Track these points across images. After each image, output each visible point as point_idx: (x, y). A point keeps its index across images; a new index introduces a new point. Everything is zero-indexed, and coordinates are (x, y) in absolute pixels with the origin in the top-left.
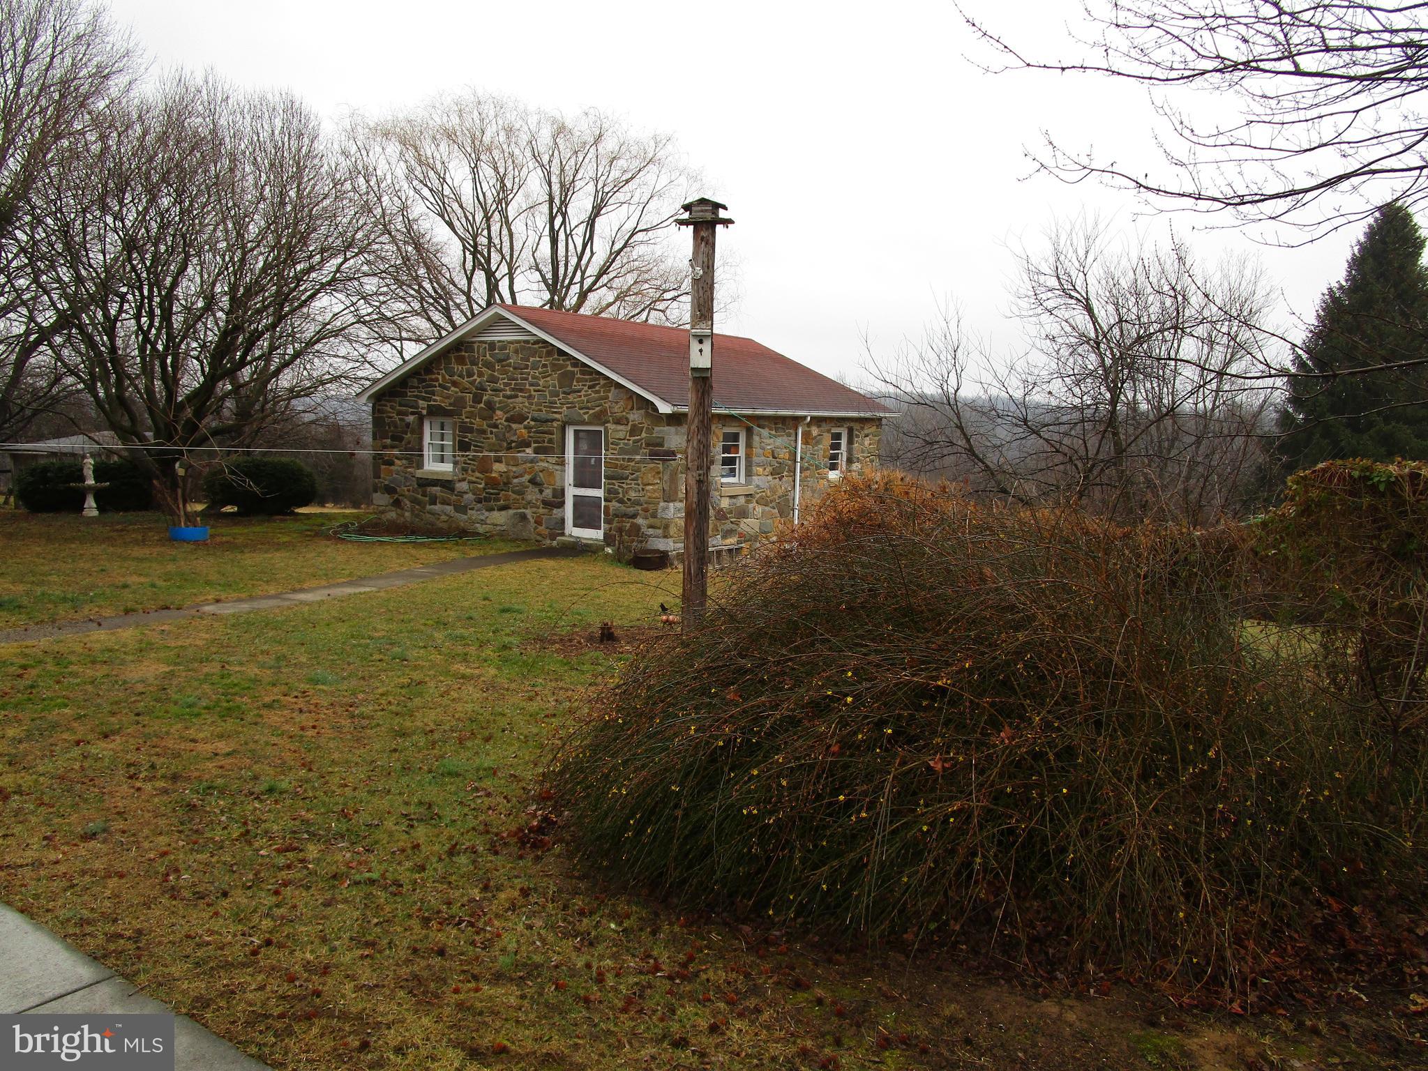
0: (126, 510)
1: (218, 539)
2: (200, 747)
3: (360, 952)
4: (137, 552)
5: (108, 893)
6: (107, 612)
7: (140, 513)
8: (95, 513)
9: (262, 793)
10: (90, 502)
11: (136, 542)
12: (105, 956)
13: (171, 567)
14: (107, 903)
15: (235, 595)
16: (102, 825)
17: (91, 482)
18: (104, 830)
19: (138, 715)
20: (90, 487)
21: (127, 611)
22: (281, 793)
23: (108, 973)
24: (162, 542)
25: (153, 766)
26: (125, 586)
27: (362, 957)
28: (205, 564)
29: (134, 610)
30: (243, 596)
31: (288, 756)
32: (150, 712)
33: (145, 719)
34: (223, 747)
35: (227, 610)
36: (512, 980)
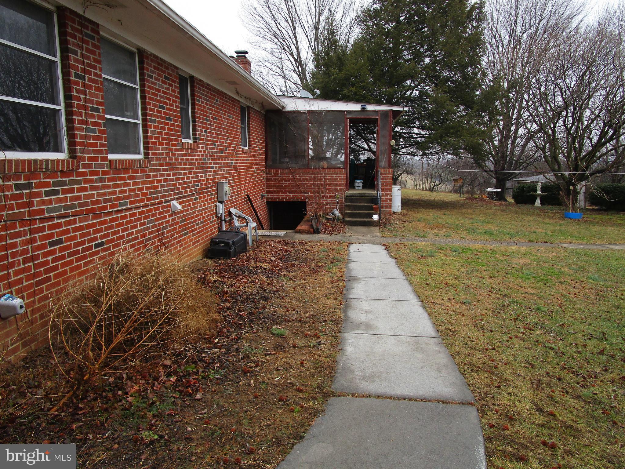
0: (552, 205)
1: (585, 219)
2: (522, 289)
3: (524, 365)
4: (548, 221)
5: (455, 318)
6: (522, 241)
7: (557, 206)
8: (540, 205)
9: (534, 309)
10: (538, 201)
11: (549, 217)
12: (441, 332)
13: (558, 228)
14: (453, 321)
15: (580, 242)
16: (469, 301)
17: (539, 192)
18: (469, 303)
19: (507, 274)
20: (538, 195)
21: (529, 241)
22: (542, 311)
23: (439, 336)
24: (560, 219)
25: (499, 290)
26: (535, 232)
27: (525, 367)
28: (573, 228)
29: (532, 241)
30: (583, 242)
31: (555, 301)
32: (511, 274)
33: (508, 276)
34: (531, 291)
35: (571, 247)
36: (584, 401)
